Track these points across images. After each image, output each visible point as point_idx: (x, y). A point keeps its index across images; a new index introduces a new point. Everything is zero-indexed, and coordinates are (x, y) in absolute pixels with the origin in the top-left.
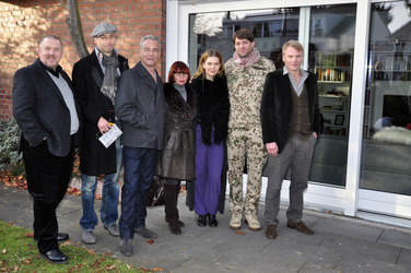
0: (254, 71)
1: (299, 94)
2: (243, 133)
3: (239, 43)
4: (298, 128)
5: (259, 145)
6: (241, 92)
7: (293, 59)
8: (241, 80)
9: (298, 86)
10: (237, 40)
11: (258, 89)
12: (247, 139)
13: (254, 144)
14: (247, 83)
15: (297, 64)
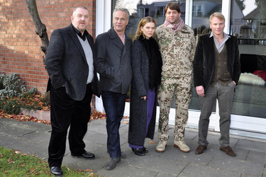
0: (183, 35)
1: (220, 51)
2: (175, 81)
3: (170, 13)
4: (218, 76)
5: (187, 89)
6: (176, 51)
7: (218, 26)
8: (174, 41)
9: (220, 45)
10: (169, 10)
11: (187, 49)
12: (178, 85)
13: (183, 89)
14: (179, 44)
15: (221, 30)
